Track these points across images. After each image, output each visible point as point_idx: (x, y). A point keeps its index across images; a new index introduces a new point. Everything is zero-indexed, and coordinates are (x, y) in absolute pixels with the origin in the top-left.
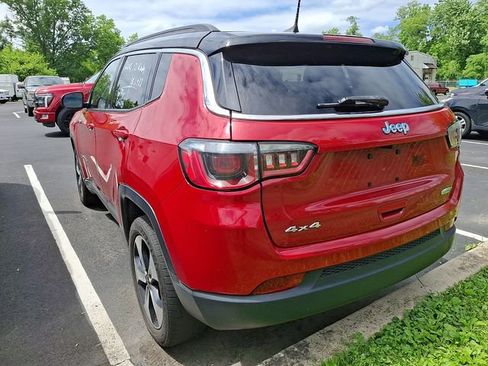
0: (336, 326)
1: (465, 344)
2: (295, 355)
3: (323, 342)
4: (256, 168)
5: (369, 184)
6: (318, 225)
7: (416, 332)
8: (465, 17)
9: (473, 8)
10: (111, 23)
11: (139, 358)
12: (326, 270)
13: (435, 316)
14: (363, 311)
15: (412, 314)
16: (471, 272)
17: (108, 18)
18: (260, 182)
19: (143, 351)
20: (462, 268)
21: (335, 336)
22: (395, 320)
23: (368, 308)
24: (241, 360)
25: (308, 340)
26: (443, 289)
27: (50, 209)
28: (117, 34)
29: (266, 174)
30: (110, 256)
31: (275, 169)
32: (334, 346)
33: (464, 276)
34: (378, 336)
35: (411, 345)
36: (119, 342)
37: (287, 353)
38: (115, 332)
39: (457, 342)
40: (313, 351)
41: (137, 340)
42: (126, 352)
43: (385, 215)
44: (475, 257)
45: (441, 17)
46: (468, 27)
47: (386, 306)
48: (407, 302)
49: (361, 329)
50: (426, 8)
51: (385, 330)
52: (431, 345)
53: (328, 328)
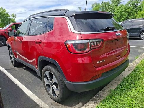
0: (105, 88)
1: (137, 87)
2: (98, 97)
3: (103, 93)
4: (90, 46)
5: (113, 49)
6: (104, 60)
7: (125, 87)
8: (109, 7)
9: (111, 4)
10: (5, 10)
11: (52, 106)
12: (106, 72)
13: (127, 82)
14: (110, 84)
15: (122, 82)
16: (132, 71)
17: (3, 8)
18: (90, 50)
19: (52, 104)
20: (129, 70)
21: (106, 91)
22: (119, 85)
23: (111, 83)
24: (81, 102)
25: (99, 92)
26: (127, 76)
27: (3, 69)
28: (7, 13)
29: (92, 48)
30: (30, 80)
31: (94, 46)
32: (107, 93)
33: (130, 72)
34: (116, 89)
35: (125, 90)
36: (44, 103)
37: (95, 97)
38: (41, 101)
39: (135, 87)
40: (102, 95)
41: (49, 102)
42: (47, 106)
43: (117, 57)
44: (131, 67)
45: (103, 7)
46: (110, 9)
47: (115, 82)
48: (120, 80)
49: (111, 88)
50: (99, 4)
51: (117, 87)
52: (129, 89)
53: (103, 89)
